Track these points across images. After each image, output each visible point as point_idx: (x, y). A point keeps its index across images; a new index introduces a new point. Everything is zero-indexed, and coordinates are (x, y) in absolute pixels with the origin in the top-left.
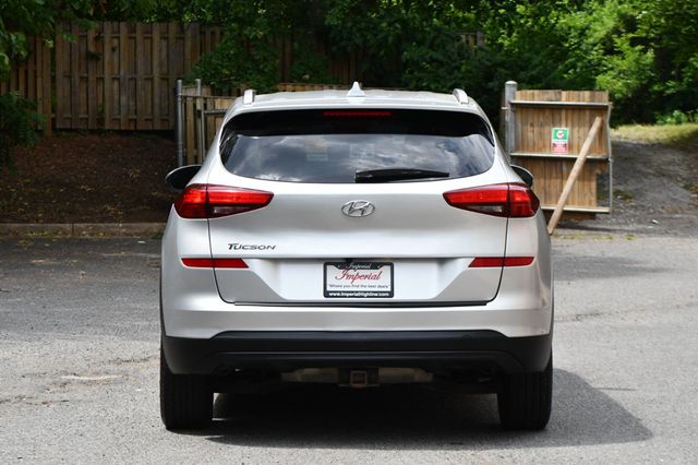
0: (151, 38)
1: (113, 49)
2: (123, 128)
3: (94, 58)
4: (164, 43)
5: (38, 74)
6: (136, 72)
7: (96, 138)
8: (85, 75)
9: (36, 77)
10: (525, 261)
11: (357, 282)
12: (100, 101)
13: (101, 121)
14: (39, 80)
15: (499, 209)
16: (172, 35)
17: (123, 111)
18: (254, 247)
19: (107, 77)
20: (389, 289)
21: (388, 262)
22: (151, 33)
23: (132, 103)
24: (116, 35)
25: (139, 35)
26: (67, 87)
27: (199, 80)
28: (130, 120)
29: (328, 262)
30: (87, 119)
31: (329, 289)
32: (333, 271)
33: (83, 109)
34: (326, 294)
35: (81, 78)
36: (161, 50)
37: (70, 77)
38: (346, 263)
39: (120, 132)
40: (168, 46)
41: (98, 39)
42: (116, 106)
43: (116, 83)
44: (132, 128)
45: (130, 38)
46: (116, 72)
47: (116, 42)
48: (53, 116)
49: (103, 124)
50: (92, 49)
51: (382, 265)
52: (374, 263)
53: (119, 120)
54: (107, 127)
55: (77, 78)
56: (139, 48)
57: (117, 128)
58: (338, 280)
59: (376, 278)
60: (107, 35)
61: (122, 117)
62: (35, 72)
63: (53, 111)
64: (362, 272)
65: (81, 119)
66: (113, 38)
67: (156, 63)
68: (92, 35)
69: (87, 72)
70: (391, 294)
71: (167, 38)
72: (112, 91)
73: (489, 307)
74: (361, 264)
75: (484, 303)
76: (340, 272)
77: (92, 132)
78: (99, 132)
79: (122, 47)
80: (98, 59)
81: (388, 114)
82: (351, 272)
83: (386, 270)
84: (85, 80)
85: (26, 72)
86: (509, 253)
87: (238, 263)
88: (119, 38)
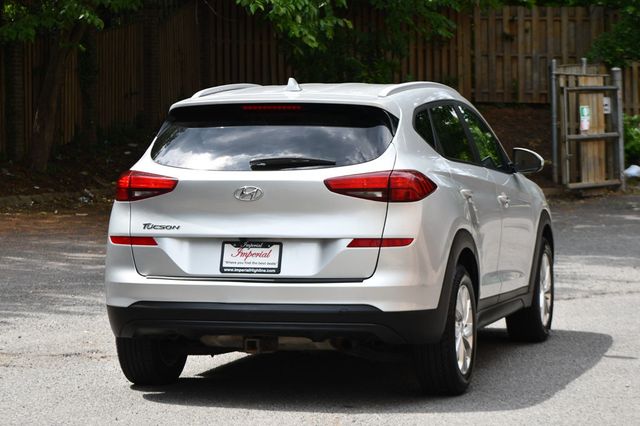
0: (560, 21)
1: (526, 31)
2: (535, 102)
3: (509, 38)
4: (572, 25)
5: (459, 54)
6: (546, 51)
7: (511, 111)
8: (501, 54)
9: (457, 57)
10: (404, 242)
11: (250, 259)
12: (515, 76)
13: (515, 95)
14: (460, 59)
15: (379, 195)
16: (579, 18)
17: (535, 86)
18: (163, 228)
19: (521, 56)
20: (276, 266)
21: (278, 242)
22: (560, 16)
23: (543, 79)
24: (528, 18)
25: (549, 18)
26: (485, 65)
27: (584, 59)
28: (542, 94)
29: (225, 241)
30: (502, 94)
31: (225, 265)
32: (230, 249)
33: (500, 84)
34: (222, 269)
35: (498, 57)
36: (568, 32)
37: (487, 56)
38: (241, 242)
39: (532, 105)
40: (576, 28)
41: (512, 21)
42: (528, 81)
43: (529, 61)
44: (543, 102)
45: (541, 21)
46: (529, 51)
47: (528, 24)
48: (473, 91)
49: (517, 99)
50: (507, 30)
51: (272, 244)
52: (266, 243)
53: (531, 94)
54: (521, 100)
55: (494, 58)
56: (550, 30)
57: (529, 101)
58: (233, 257)
59: (267, 255)
60: (520, 18)
61: (533, 92)
62: (457, 52)
63: (473, 86)
64: (254, 251)
65: (498, 93)
66: (526, 21)
67: (564, 42)
68: (507, 18)
69: (503, 52)
70: (278, 270)
71: (574, 21)
72: (525, 67)
73: (366, 283)
74: (253, 243)
75: (360, 280)
76: (235, 250)
77: (507, 105)
78: (514, 105)
79: (534, 28)
80: (512, 40)
81: (299, 107)
82: (245, 250)
83: (275, 249)
84: (500, 58)
85: (449, 51)
86: (387, 235)
87: (150, 240)
88: (531, 21)
